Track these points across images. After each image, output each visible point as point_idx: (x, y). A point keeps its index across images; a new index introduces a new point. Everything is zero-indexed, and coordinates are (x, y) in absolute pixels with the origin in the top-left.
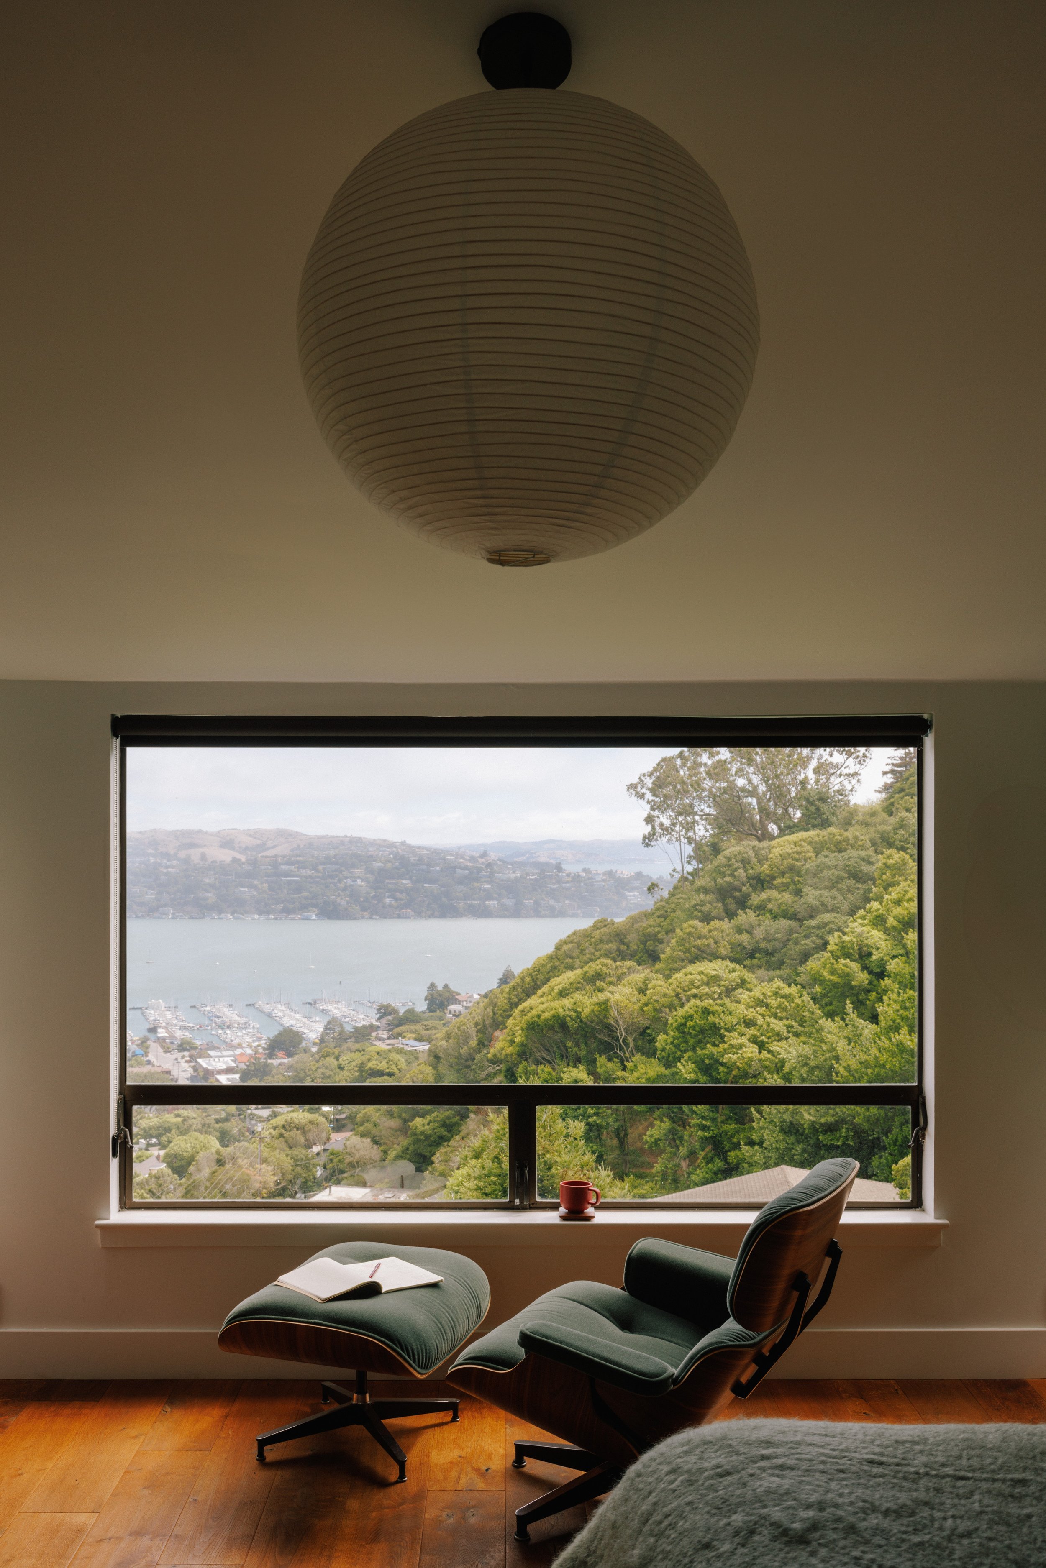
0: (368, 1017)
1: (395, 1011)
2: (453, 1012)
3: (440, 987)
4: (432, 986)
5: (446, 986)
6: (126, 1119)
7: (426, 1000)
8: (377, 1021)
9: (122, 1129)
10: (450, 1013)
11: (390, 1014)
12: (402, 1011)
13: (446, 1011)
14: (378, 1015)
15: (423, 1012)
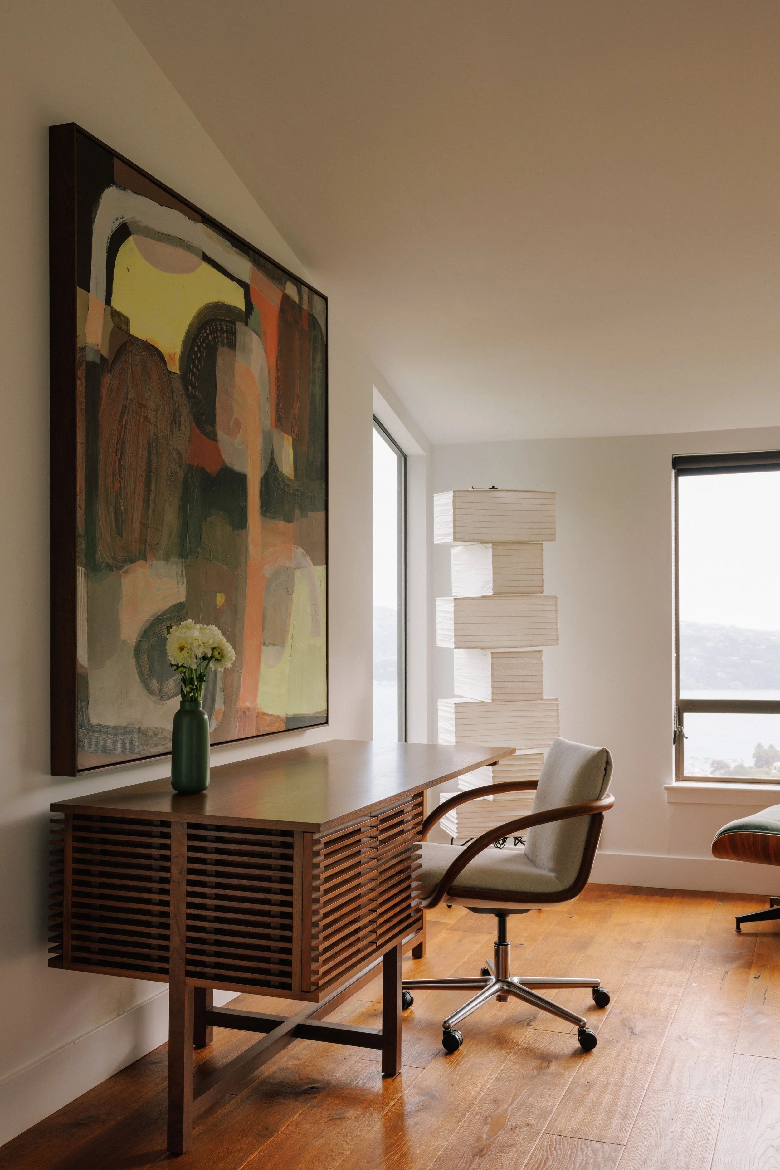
0: (703, 770)
1: (727, 766)
2: (777, 768)
3: (766, 747)
4: (759, 746)
5: (771, 746)
6: (680, 721)
7: (754, 757)
8: (711, 774)
9: (678, 728)
10: (775, 769)
11: (722, 768)
12: (733, 766)
13: (771, 767)
14: (712, 769)
15: (751, 768)
